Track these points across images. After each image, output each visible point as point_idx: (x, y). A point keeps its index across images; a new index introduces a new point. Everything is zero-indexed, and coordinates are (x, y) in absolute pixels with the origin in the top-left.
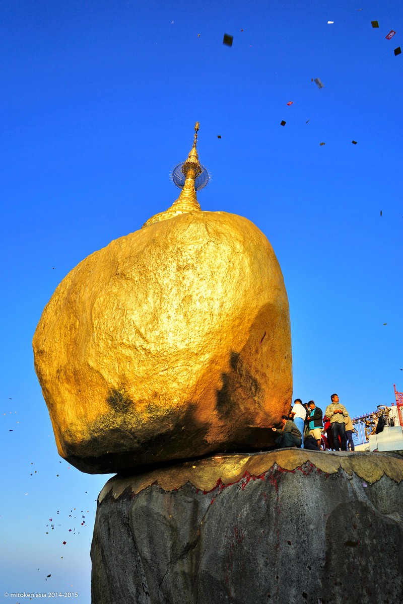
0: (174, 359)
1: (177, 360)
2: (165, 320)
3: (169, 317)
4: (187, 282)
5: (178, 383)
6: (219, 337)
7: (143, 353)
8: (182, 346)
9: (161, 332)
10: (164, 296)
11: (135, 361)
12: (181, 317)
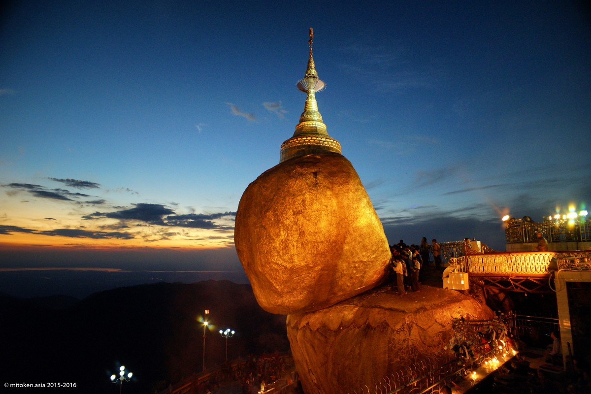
0: (300, 271)
1: (302, 271)
2: (292, 248)
3: (293, 246)
4: (300, 223)
5: (305, 284)
6: (323, 256)
7: (283, 268)
8: (303, 264)
9: (291, 256)
10: (289, 232)
11: (280, 272)
12: (300, 245)
